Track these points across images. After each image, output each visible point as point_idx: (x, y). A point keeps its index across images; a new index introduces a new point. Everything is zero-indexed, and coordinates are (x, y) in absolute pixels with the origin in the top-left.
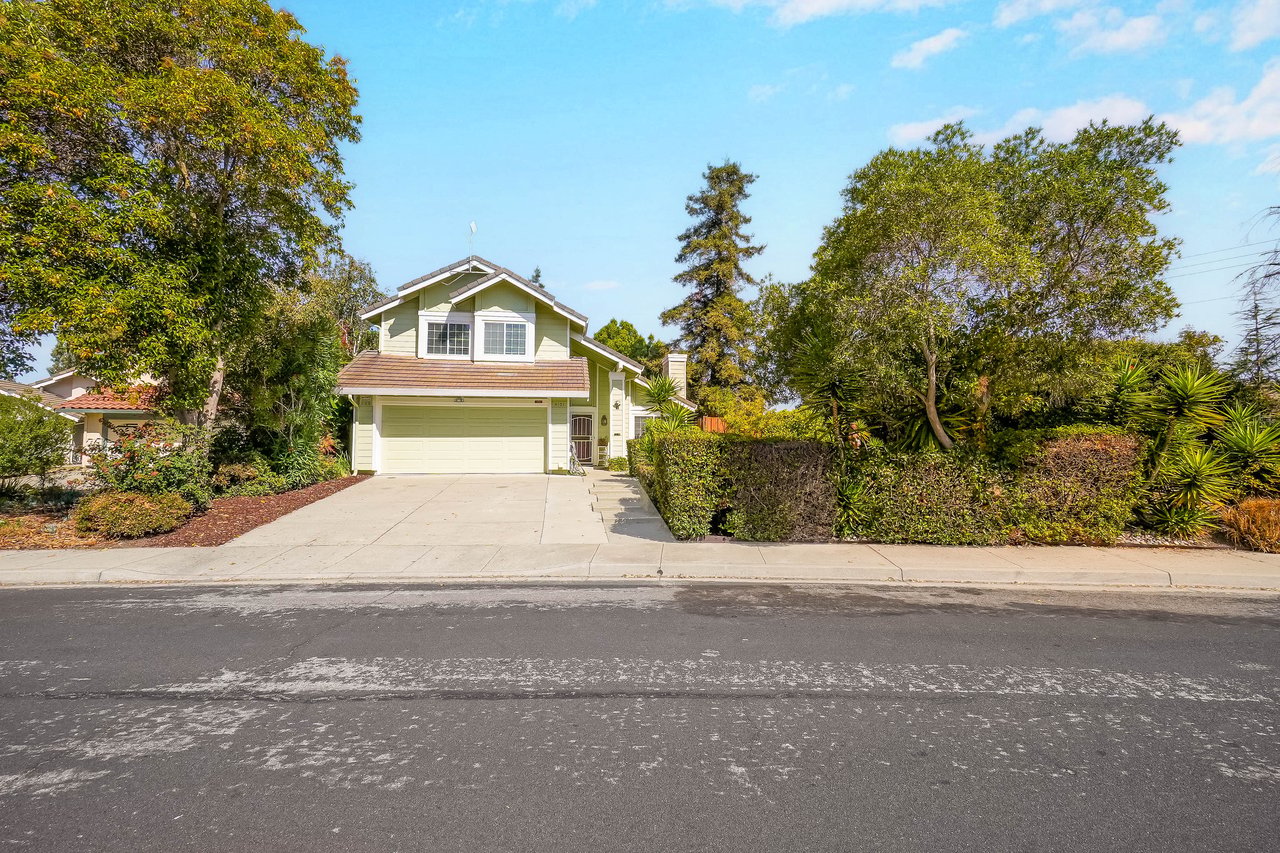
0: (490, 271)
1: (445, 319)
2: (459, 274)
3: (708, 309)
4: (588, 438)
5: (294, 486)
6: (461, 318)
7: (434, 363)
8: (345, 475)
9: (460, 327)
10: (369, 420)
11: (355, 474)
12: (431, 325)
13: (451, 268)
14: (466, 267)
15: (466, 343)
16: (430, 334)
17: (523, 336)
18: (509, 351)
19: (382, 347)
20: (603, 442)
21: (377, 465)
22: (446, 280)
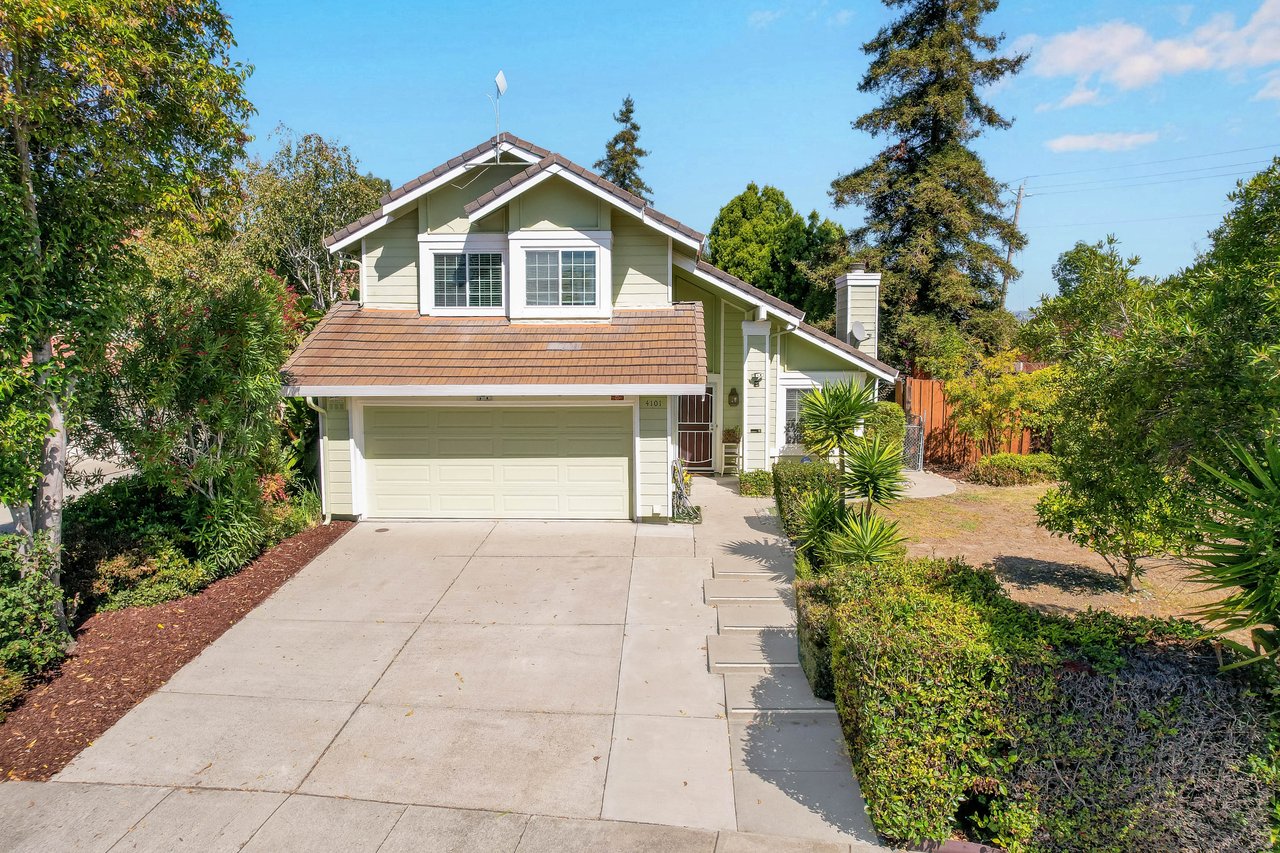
0: (532, 159)
1: (462, 245)
2: (479, 168)
3: (918, 175)
4: (706, 427)
5: (222, 573)
6: (488, 244)
7: (445, 325)
8: (313, 524)
9: (486, 259)
10: (344, 434)
11: (327, 522)
12: (439, 258)
13: (466, 158)
14: (491, 154)
15: (497, 287)
16: (438, 274)
17: (592, 271)
18: (567, 300)
19: (364, 297)
20: (733, 436)
21: (360, 505)
22: (459, 180)
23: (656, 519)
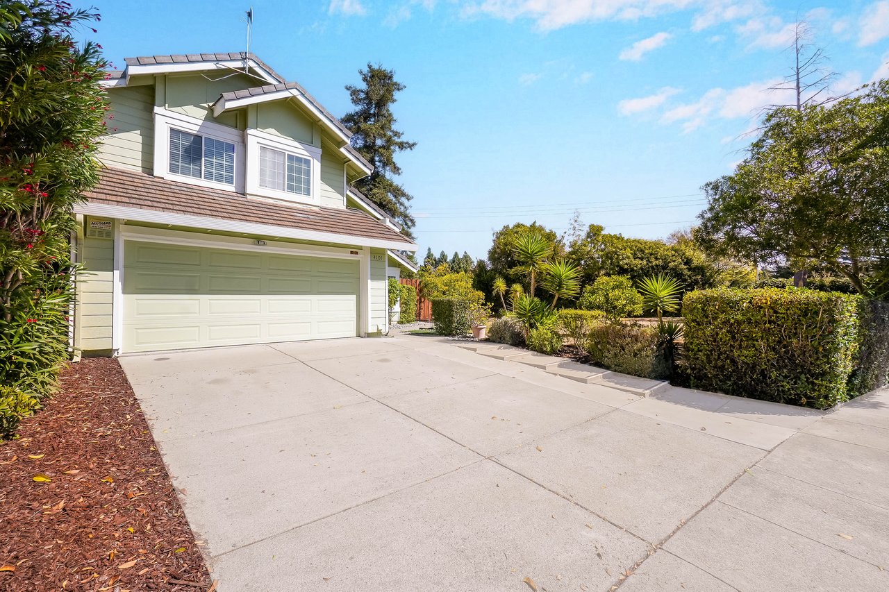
0: (272, 81)
1: (197, 128)
2: (229, 71)
6: (223, 133)
9: (220, 144)
10: (107, 265)
11: (77, 358)
12: (174, 132)
14: (239, 64)
15: (229, 169)
16: (173, 145)
17: (308, 173)
18: (291, 188)
22: (209, 72)
23: (378, 334)
